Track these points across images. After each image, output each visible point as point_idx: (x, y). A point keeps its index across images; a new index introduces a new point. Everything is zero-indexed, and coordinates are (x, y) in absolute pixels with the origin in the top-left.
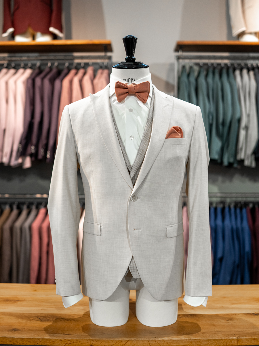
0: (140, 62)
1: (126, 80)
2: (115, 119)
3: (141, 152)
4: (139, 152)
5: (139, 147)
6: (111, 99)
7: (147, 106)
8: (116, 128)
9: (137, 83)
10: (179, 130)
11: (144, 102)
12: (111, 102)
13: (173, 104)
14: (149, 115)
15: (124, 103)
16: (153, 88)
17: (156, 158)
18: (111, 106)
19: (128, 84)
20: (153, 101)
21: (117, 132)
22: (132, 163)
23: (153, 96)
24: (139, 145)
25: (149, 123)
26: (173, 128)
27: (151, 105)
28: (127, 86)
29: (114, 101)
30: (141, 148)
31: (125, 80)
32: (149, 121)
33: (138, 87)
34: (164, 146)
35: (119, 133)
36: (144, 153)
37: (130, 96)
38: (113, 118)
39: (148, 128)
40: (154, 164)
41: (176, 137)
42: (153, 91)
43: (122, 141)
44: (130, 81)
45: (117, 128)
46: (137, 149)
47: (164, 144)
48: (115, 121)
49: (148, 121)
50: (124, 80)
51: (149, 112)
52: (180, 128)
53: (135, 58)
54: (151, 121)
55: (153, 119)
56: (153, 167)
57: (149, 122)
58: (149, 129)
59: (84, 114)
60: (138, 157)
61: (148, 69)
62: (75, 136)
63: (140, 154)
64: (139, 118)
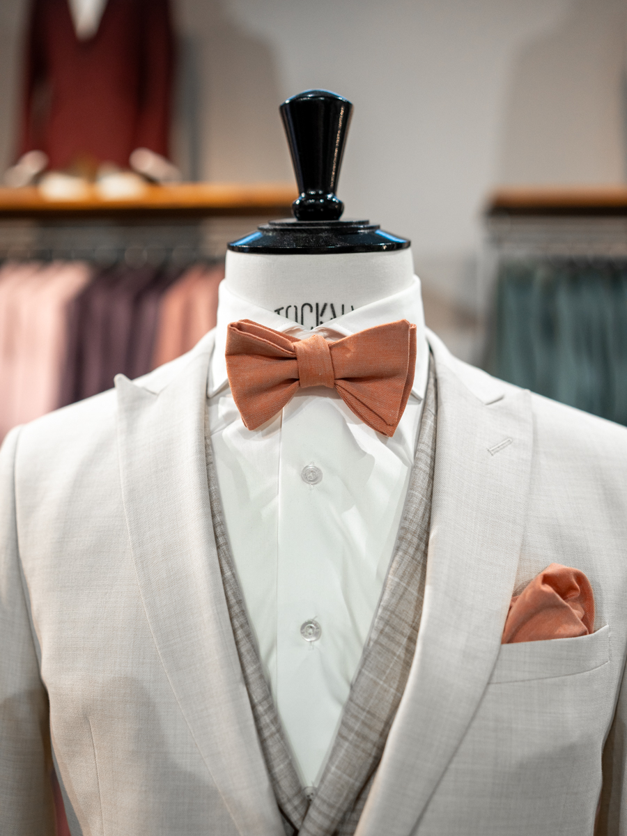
0: (367, 222)
1: (292, 311)
2: (223, 523)
3: (364, 723)
4: (351, 722)
5: (352, 687)
6: (213, 407)
7: (400, 448)
8: (228, 574)
9: (349, 326)
10: (575, 589)
11: (385, 427)
12: (212, 426)
13: (535, 432)
14: (409, 499)
15: (277, 434)
16: (431, 350)
17: (450, 761)
18: (207, 446)
19: (297, 336)
20: (430, 422)
21: (233, 601)
22: (310, 775)
23: (432, 396)
24: (352, 673)
25: (411, 551)
26: (547, 579)
27: (422, 447)
28: (293, 344)
29: (229, 418)
30: (360, 701)
31: (282, 312)
32: (409, 536)
33: (348, 350)
34: (492, 688)
35: (240, 602)
36: (380, 726)
37: (310, 397)
38: (213, 516)
39: (401, 578)
40: (436, 798)
41: (561, 631)
42: (432, 368)
43: (255, 649)
44: (310, 317)
45: (234, 575)
46: (339, 701)
47: (491, 675)
48: (225, 534)
49: (401, 538)
50: (278, 311)
51: (411, 485)
52: (580, 578)
53: (340, 204)
54: (420, 539)
55: (429, 524)
56: (428, 815)
57: (410, 543)
58: (408, 584)
59: (78, 483)
60: (342, 753)
61: (406, 256)
62: (28, 594)
63: (358, 734)
64: (353, 521)
